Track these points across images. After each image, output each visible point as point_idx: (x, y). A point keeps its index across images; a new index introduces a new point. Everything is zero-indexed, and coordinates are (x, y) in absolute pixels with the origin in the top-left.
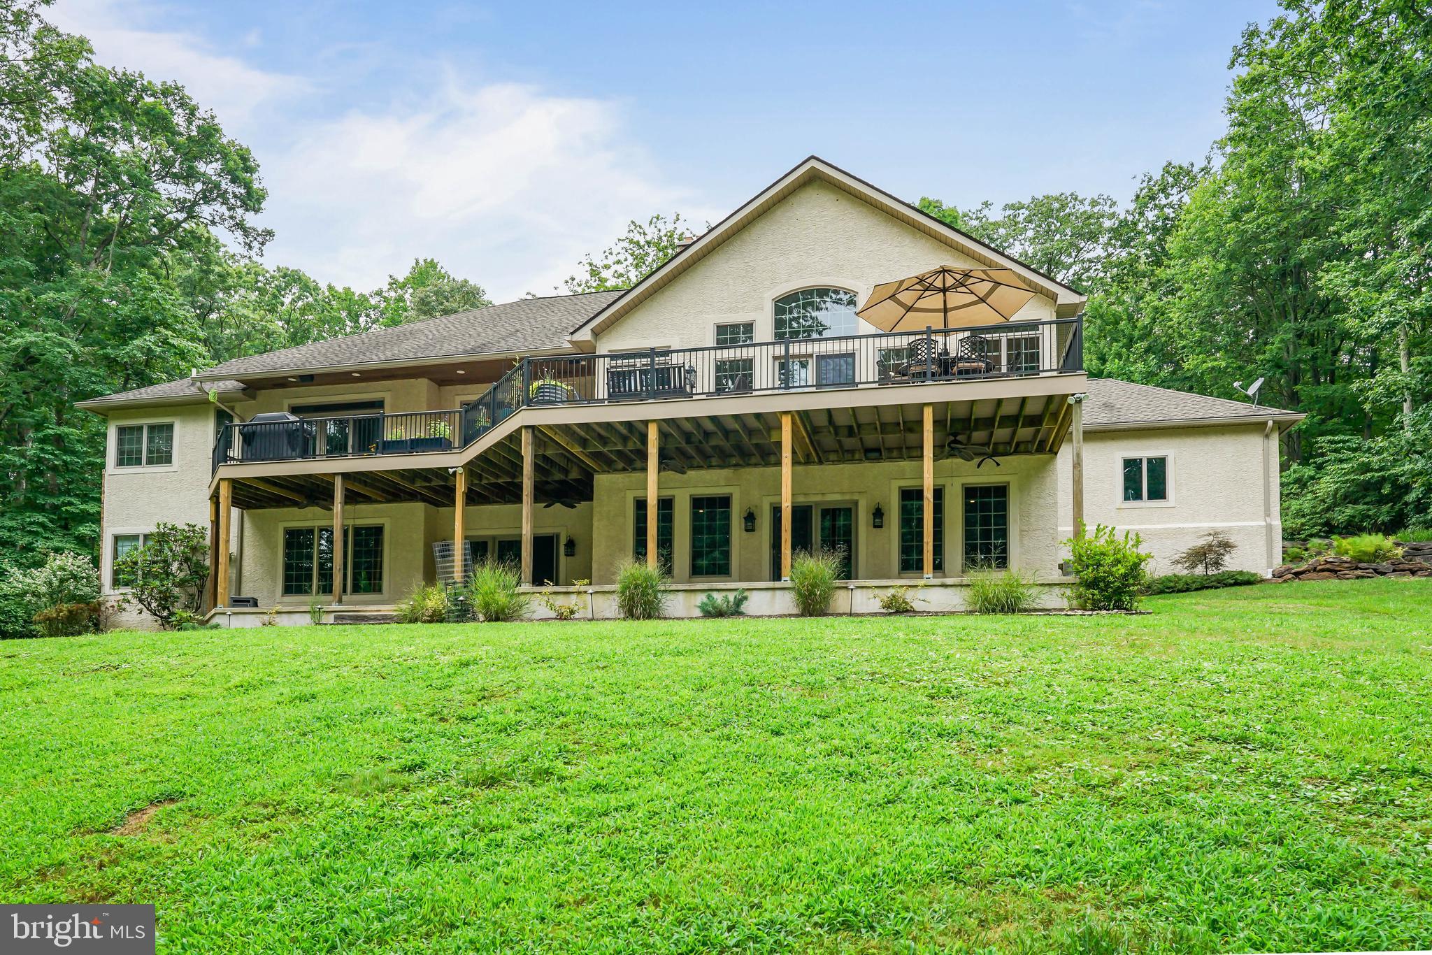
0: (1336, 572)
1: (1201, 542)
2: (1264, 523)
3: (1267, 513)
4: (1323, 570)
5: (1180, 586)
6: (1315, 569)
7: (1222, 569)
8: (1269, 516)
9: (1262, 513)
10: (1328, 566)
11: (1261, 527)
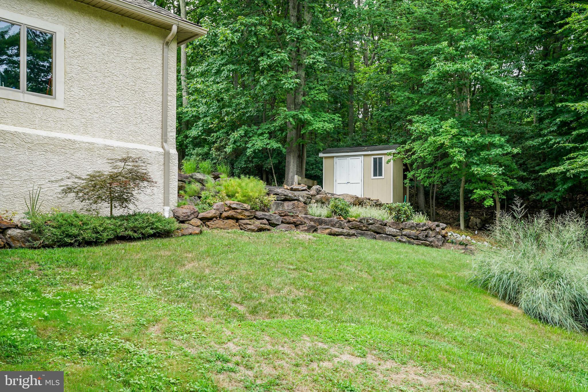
0: (237, 220)
1: (107, 170)
2: (161, 150)
3: (164, 139)
4: (228, 218)
5: (88, 235)
6: (220, 216)
7: (132, 209)
8: (166, 142)
9: (159, 137)
10: (231, 213)
11: (160, 154)
